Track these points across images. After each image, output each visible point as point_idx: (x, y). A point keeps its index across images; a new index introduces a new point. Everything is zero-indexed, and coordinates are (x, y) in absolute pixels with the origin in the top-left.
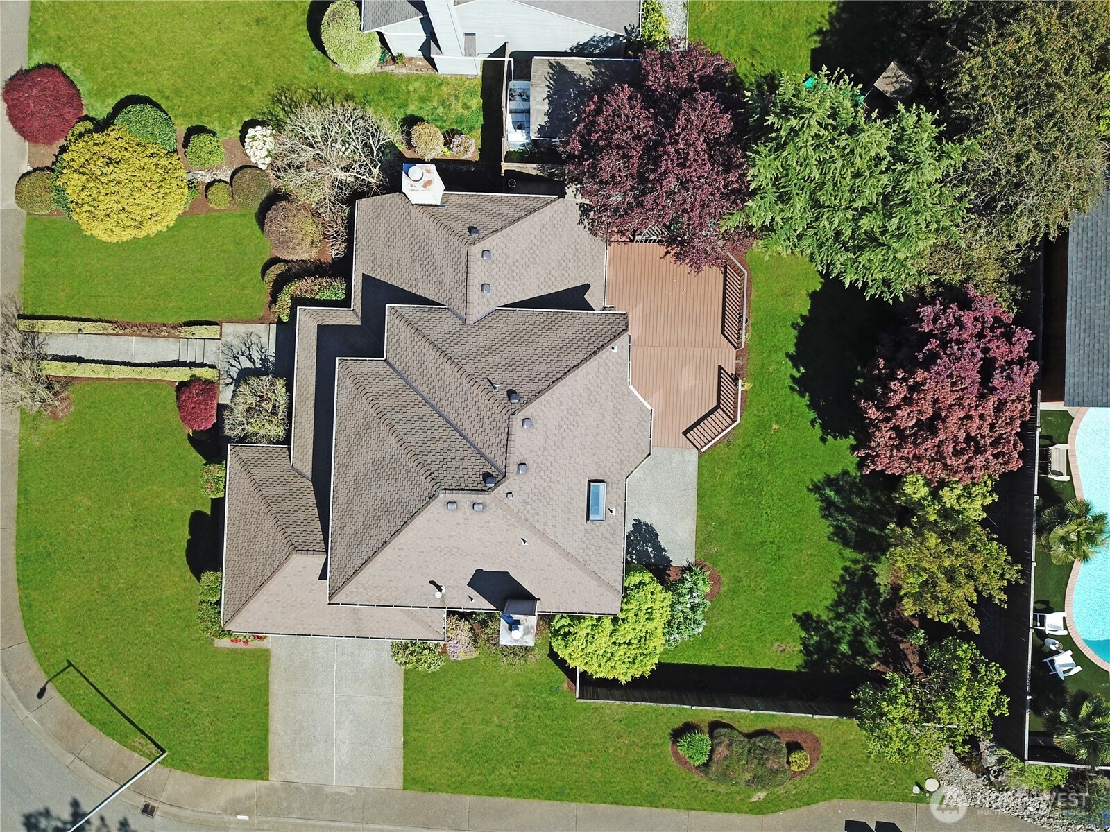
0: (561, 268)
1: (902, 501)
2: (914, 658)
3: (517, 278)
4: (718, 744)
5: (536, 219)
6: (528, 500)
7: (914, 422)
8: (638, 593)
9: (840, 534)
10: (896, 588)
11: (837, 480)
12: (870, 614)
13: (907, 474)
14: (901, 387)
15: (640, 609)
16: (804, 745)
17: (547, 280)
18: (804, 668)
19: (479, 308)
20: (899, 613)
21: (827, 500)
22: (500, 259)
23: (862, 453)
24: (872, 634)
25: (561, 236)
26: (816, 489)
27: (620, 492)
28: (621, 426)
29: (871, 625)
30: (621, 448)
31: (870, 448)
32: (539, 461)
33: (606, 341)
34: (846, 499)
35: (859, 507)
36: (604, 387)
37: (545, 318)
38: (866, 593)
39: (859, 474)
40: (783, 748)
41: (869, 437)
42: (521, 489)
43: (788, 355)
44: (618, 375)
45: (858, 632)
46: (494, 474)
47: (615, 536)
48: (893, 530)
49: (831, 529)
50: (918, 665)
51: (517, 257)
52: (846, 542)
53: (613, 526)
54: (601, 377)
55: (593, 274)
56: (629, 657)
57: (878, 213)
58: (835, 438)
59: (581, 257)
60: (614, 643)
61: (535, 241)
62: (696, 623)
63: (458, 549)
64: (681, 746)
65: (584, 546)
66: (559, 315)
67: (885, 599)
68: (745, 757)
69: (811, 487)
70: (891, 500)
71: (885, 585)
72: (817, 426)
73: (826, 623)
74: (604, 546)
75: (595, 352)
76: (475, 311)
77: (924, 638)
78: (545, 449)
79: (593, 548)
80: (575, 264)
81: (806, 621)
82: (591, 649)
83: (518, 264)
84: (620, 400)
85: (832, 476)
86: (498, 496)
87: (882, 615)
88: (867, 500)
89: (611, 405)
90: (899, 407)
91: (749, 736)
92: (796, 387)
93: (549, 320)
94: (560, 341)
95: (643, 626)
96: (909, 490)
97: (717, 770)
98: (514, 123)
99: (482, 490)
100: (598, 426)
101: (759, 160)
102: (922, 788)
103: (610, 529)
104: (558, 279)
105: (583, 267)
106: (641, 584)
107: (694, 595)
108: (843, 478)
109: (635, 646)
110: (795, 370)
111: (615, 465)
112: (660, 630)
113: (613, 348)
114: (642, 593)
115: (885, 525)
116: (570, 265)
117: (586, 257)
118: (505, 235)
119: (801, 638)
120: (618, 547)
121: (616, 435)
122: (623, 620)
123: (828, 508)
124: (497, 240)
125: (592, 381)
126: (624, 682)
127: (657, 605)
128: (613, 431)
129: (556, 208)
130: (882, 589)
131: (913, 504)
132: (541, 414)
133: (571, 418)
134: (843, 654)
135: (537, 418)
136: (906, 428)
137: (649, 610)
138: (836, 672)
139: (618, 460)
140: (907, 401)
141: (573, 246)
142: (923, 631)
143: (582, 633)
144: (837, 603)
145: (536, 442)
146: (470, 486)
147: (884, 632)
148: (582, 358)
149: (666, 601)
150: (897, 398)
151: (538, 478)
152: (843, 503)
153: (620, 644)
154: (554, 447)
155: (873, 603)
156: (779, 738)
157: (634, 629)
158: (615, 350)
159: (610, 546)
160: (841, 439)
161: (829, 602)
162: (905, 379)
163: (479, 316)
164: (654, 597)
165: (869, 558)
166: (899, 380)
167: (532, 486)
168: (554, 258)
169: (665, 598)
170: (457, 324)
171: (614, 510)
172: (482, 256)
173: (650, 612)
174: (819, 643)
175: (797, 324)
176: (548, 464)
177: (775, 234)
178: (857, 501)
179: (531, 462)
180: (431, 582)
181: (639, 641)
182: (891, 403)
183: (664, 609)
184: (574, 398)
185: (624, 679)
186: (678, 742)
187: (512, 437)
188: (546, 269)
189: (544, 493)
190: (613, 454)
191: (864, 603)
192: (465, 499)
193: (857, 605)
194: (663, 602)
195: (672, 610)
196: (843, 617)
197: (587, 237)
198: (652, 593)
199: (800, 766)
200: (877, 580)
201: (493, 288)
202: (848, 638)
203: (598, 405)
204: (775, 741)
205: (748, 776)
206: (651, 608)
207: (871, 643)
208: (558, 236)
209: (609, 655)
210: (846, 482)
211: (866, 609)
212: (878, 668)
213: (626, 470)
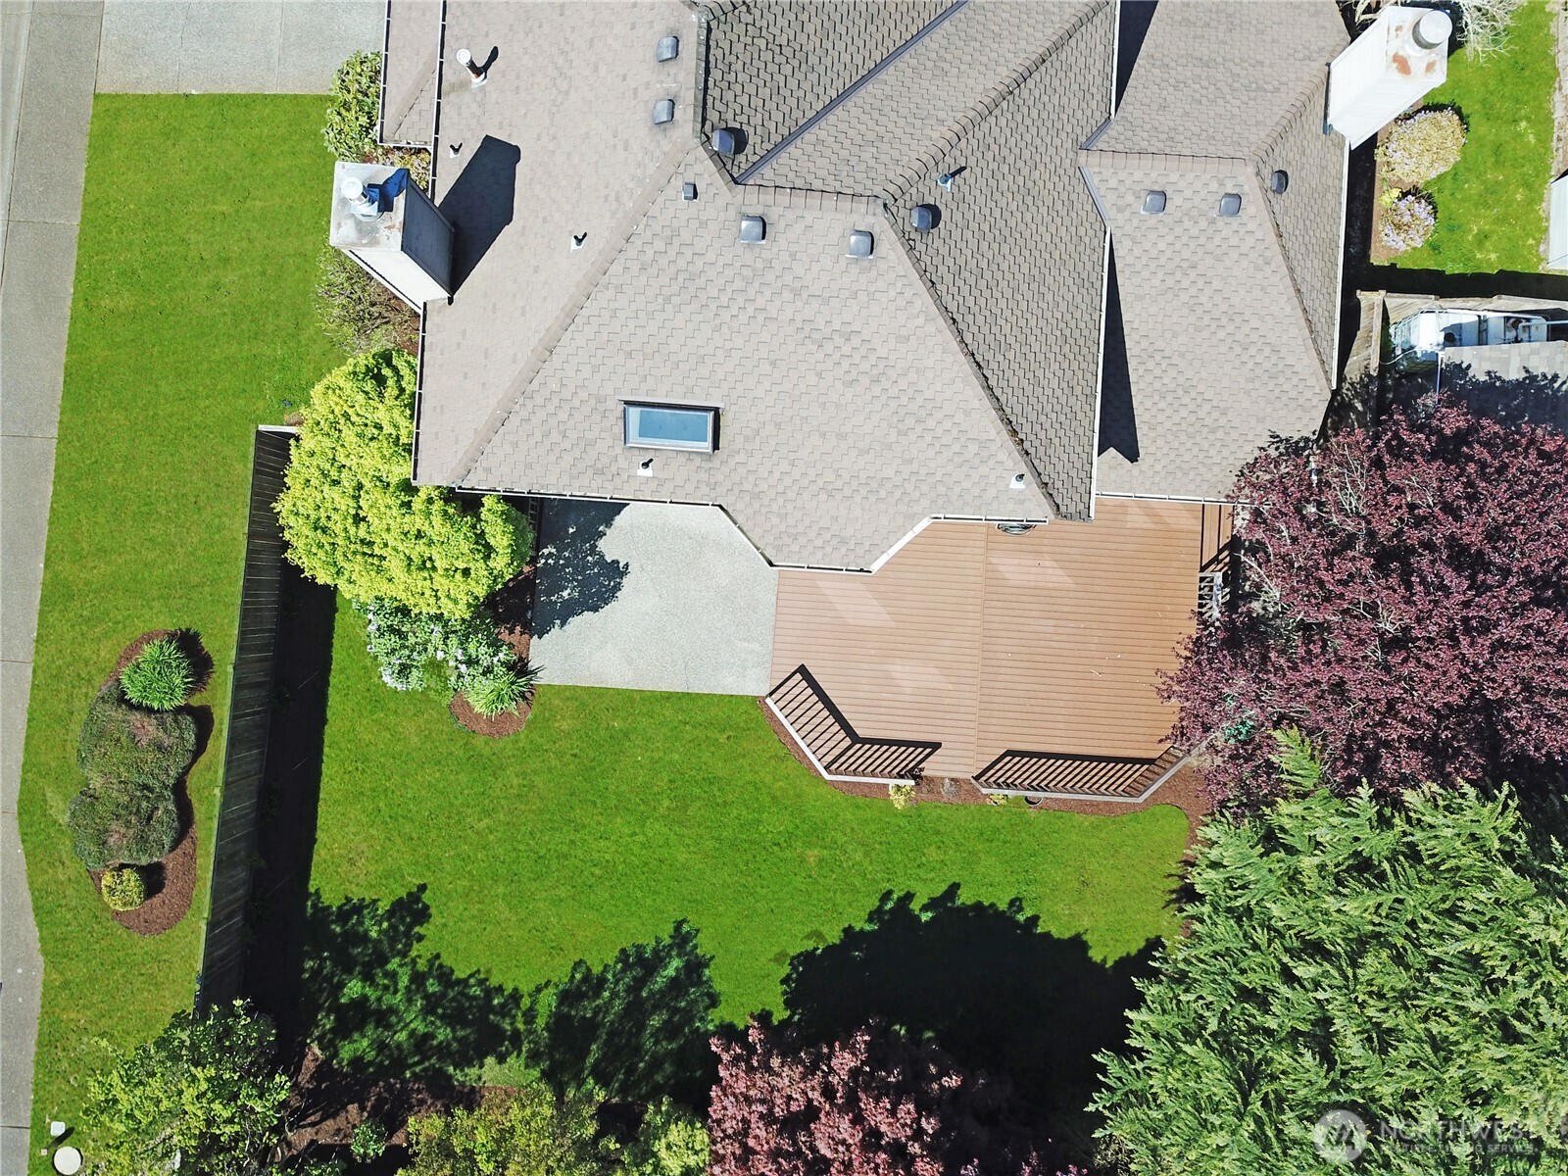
0: (1180, 392)
1: (651, 1115)
2: (326, 1133)
3: (1170, 282)
4: (162, 724)
5: (1294, 331)
6: (676, 242)
7: (825, 1151)
8: (466, 538)
9: (585, 986)
10: (470, 1099)
11: (699, 983)
12: (421, 1042)
13: (710, 1130)
14: (904, 1125)
15: (431, 543)
16: (156, 900)
17: (1158, 357)
18: (314, 906)
19: (1113, 183)
20: (422, 1102)
21: (658, 960)
22: (1217, 241)
23: (754, 1036)
24: (381, 1046)
25: (1247, 393)
26: (682, 939)
27: (690, 488)
28: (839, 497)
29: (399, 1046)
30: (791, 495)
31: (768, 1054)
32: (770, 277)
33: (1036, 462)
34: (660, 1001)
35: (641, 1026)
36: (931, 453)
37: (1086, 332)
38: (465, 1037)
39: (711, 1027)
40: (151, 856)
41: (789, 1053)
42: (704, 224)
43: (953, 889)
44: (957, 490)
45: (384, 1018)
46: (741, 158)
47: (590, 472)
48: (589, 1098)
49: (597, 970)
50: (313, 1142)
51: (1217, 284)
52: (569, 997)
53: (614, 469)
54: (956, 448)
55: (1158, 467)
56: (329, 518)
57: (1322, 1091)
58: (785, 981)
59: (1198, 439)
60: (360, 486)
61: (1246, 329)
62: (404, 671)
63: (567, 93)
64: (161, 647)
65: (566, 394)
66: (1092, 367)
67: (451, 1077)
68: (135, 777)
69: (685, 928)
70: (655, 1095)
71: (480, 1078)
72: (810, 945)
73: (404, 954)
74: (567, 445)
75: (1014, 433)
76: (1107, 173)
77: (365, 1156)
78: (797, 294)
79: (563, 416)
80: (1184, 426)
81: (411, 911)
82: (349, 434)
83: (1200, 284)
84: (898, 494)
85: (707, 972)
86: (690, 159)
87: (417, 1069)
88: (656, 1043)
89: (889, 472)
90: (858, 1120)
91: (179, 789)
92: (889, 905)
93: (1081, 342)
94: (1041, 357)
95: (395, 549)
96: (677, 1133)
97: (110, 719)
98: (1460, 326)
99: (704, 120)
100: (843, 436)
101: (1493, 811)
102: (60, 1140)
103: (605, 460)
104: (1157, 385)
105: (1176, 445)
106: (488, 551)
107: (463, 668)
108: (702, 995)
109: (352, 530)
110: (925, 901)
111: (751, 478)
112: (385, 589)
113: (1021, 477)
114: (465, 547)
115: (603, 1080)
116: (1183, 413)
117: (1195, 451)
118: (1268, 254)
119: (375, 901)
120: (565, 479)
121: (820, 483)
122: (408, 505)
123: (641, 963)
124: (1259, 235)
125: (948, 424)
126: (277, 507)
127: (441, 582)
128: (829, 476)
129: (1312, 381)
130: (473, 1072)
131: (646, 1142)
132: (881, 284)
133: (865, 366)
134: (342, 985)
135: (874, 273)
136: (811, 1134)
137: (429, 565)
138: (305, 971)
139: (763, 486)
140: (872, 1140)
141: (1223, 421)
142: (380, 1152)
143: (382, 415)
144: (445, 976)
145: (815, 268)
146: (714, 92)
147: (382, 1072)
148: (1003, 399)
149: (451, 605)
150: (878, 1116)
151: (730, 272)
152: (652, 993)
153: (356, 498)
154: (799, 319)
155: (443, 1051)
156: (172, 849)
157: (388, 530)
158: (1015, 485)
159: (568, 458)
160: (784, 993)
161: (447, 960)
162: (918, 1134)
163: (1094, 182)
164: (458, 576)
165: (536, 1043)
166: (918, 1121)
167: (711, 257)
168: (1204, 375)
169: (456, 602)
170: (1078, 130)
171: (648, 472)
172: (1228, 195)
173: (426, 565)
174: (365, 938)
175: (1021, 909)
176: (760, 302)
177: (1261, 856)
178: (655, 1021)
179: (766, 255)
180: (496, 49)
181: (362, 541)
182: (866, 1103)
183: (432, 601)
184: (912, 376)
185: (283, 506)
186: (170, 642)
187: (830, 201)
188: (1182, 355)
189: (692, 290)
190: (777, 475)
191: (443, 1034)
192: (685, 77)
193: (442, 1018)
194: (448, 596)
195: (431, 618)
196: (417, 990)
197: (1240, 455)
198: (466, 572)
199: (112, 890)
200: (490, 1061)
201: (1153, 220)
202: (373, 998)
203: (893, 437)
204: (167, 841)
205: (97, 783)
206: (434, 568)
207: (360, 1045)
208: (1250, 386)
209: (334, 475)
210: (695, 1001)
211: (432, 1036)
212: (310, 1057)
213: (740, 505)
